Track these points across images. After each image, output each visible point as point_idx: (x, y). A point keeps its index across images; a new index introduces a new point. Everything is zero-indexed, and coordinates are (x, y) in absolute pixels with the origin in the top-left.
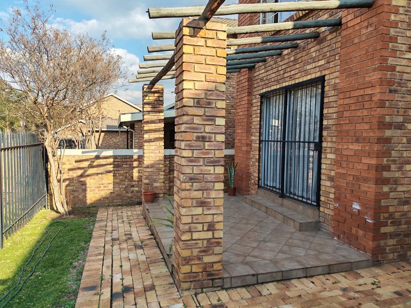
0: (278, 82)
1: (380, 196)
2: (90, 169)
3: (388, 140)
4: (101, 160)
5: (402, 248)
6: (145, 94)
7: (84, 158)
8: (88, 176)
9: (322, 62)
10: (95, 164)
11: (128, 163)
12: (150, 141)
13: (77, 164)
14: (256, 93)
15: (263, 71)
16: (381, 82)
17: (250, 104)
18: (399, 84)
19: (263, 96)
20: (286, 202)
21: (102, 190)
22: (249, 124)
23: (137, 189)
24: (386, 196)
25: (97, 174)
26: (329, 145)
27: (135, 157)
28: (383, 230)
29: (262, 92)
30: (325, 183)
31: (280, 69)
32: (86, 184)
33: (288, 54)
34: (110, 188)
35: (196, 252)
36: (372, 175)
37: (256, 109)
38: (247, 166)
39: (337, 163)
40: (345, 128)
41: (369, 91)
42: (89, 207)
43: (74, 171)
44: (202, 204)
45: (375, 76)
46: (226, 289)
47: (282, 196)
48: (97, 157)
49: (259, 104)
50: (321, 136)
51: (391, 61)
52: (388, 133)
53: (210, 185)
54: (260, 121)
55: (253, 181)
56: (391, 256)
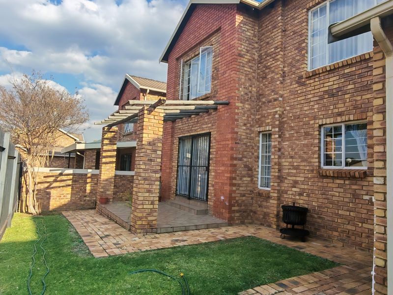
0: (189, 132)
1: (232, 192)
2: (55, 183)
3: (235, 165)
4: (63, 177)
5: (242, 218)
6: (104, 132)
7: (51, 174)
8: (53, 188)
9: (210, 125)
10: (59, 179)
11: (83, 179)
12: (106, 163)
13: (45, 178)
14: (176, 136)
15: (180, 124)
16: (232, 139)
17: (173, 143)
18: (240, 140)
19: (180, 139)
20: (192, 202)
21: (62, 199)
22: (172, 155)
23: (88, 198)
24: (234, 192)
25: (59, 187)
26: (213, 168)
27: (89, 175)
28: (233, 208)
29: (180, 136)
30: (211, 188)
31: (190, 124)
32: (50, 194)
33: (194, 117)
34: (68, 197)
35: (145, 215)
36: (228, 182)
37: (176, 146)
38: (169, 182)
39: (215, 177)
40: (219, 159)
41: (227, 142)
42: (51, 211)
43: (42, 184)
44: (149, 191)
45: (229, 136)
46: (158, 234)
47: (189, 198)
48: (61, 174)
49: (178, 143)
50: (209, 163)
51: (236, 130)
52: (235, 162)
53: (153, 182)
54: (178, 153)
55: (172, 192)
56: (237, 222)
